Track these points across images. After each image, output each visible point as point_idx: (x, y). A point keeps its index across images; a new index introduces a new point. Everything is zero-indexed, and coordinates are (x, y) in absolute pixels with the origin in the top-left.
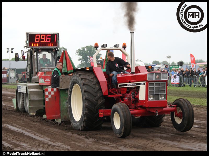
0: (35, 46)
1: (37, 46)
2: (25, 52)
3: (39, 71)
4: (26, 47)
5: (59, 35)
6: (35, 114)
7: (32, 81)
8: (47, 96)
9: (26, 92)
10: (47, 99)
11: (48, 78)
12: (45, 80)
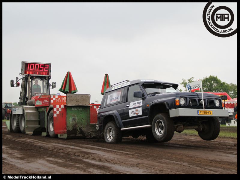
1: (31, 74)
3: (33, 95)
4: (21, 75)
5: (51, 65)
6: (32, 133)
7: (27, 104)
8: (55, 112)
9: (22, 113)
10: (55, 115)
11: (46, 100)
12: (42, 102)
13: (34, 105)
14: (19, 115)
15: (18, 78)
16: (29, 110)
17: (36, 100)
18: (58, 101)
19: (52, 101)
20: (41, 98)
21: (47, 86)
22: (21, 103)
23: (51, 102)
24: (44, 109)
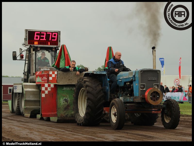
1: (36, 44)
3: (37, 70)
4: (24, 45)
5: (60, 33)
6: (30, 115)
7: (29, 81)
8: (43, 92)
9: (21, 92)
10: (43, 95)
11: (45, 76)
12: (42, 79)
13: (35, 82)
14: (19, 93)
15: (22, 50)
16: (30, 88)
17: (37, 76)
22: (25, 79)
23: (50, 79)
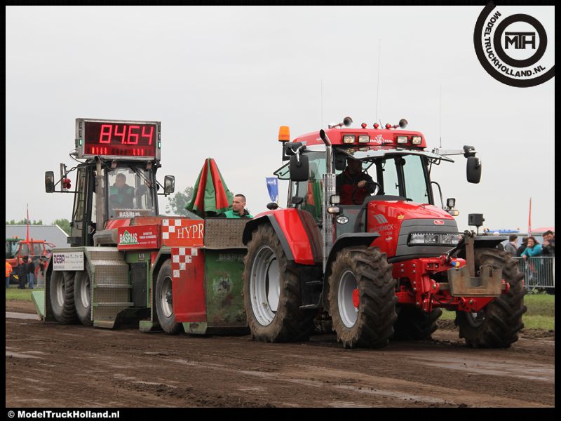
0: (99, 153)
1: (104, 154)
2: (71, 170)
3: (112, 217)
4: (74, 157)
5: (159, 127)
6: (113, 322)
7: (95, 243)
8: (176, 266)
9: (83, 269)
10: (176, 274)
11: (149, 231)
12: (138, 237)
13: (115, 245)
14: (72, 273)
15: (65, 167)
16: (102, 258)
17: (122, 231)
18: (181, 235)
19: (165, 236)
20: (135, 224)
21: (148, 190)
22: (77, 238)
23: (163, 238)
24: (142, 258)
